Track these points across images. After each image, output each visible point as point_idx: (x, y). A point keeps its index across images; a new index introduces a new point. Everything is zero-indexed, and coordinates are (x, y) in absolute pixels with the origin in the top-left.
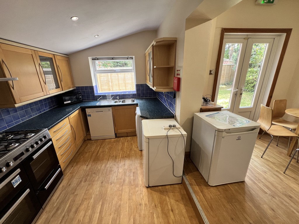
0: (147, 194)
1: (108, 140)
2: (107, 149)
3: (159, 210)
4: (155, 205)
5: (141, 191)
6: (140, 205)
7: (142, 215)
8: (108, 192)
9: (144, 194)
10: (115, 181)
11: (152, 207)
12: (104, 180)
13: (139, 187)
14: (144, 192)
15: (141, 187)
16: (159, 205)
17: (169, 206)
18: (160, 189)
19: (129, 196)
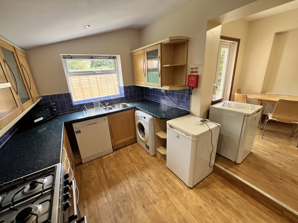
0: (197, 195)
1: (106, 157)
2: (114, 168)
3: (218, 203)
4: (212, 201)
5: (189, 195)
6: (201, 208)
7: (211, 216)
8: (159, 212)
9: (194, 196)
10: (157, 198)
11: (211, 204)
12: (144, 203)
13: (184, 192)
14: (192, 194)
15: (186, 191)
16: (214, 199)
17: (222, 196)
18: (202, 184)
19: (184, 205)
